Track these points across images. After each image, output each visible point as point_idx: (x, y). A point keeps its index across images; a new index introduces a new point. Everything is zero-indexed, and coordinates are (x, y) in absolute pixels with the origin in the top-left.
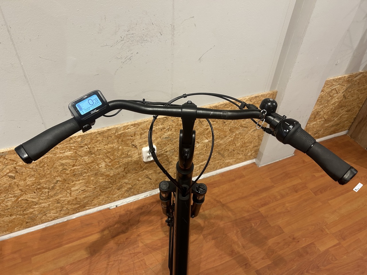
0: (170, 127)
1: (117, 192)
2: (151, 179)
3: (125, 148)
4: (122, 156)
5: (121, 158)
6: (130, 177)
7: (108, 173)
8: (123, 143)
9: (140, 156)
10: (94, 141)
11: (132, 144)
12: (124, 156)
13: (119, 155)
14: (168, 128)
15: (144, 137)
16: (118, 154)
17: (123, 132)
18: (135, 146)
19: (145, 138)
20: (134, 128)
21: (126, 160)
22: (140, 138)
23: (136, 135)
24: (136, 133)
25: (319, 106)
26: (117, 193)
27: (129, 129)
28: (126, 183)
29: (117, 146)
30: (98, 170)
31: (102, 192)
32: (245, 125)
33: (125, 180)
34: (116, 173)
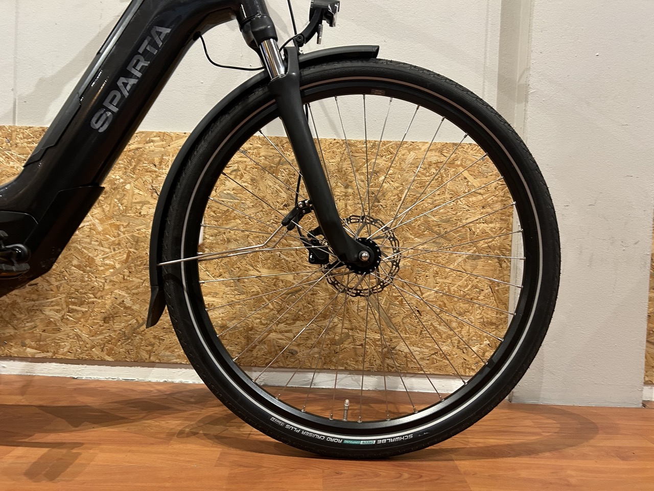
0: (238, 166)
1: (101, 326)
3: (137, 191)
4: (128, 214)
5: (125, 218)
6: (137, 287)
8: (134, 176)
11: (152, 186)
12: (132, 215)
13: (121, 208)
14: (236, 168)
16: (120, 205)
20: (162, 143)
26: (101, 333)
28: (126, 308)
29: (122, 180)
31: (69, 312)
32: (439, 225)
33: (123, 293)
34: (107, 262)
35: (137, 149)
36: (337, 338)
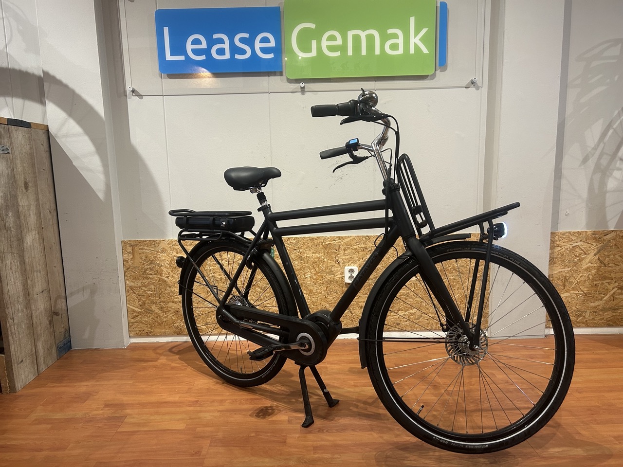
2: (352, 314)
3: (329, 261)
4: (326, 271)
5: (325, 273)
6: (332, 301)
7: (312, 288)
8: (328, 255)
9: (342, 276)
10: (305, 246)
11: (336, 259)
12: (328, 271)
13: (323, 269)
15: (347, 253)
16: (322, 267)
17: (329, 242)
18: (338, 261)
19: (348, 255)
20: (339, 240)
21: (329, 277)
22: (343, 254)
23: (340, 249)
24: (340, 247)
25: (564, 268)
27: (335, 241)
29: (323, 257)
30: (304, 281)
32: (459, 268)
33: (326, 303)
34: (318, 291)
35: (329, 244)
36: (416, 317)
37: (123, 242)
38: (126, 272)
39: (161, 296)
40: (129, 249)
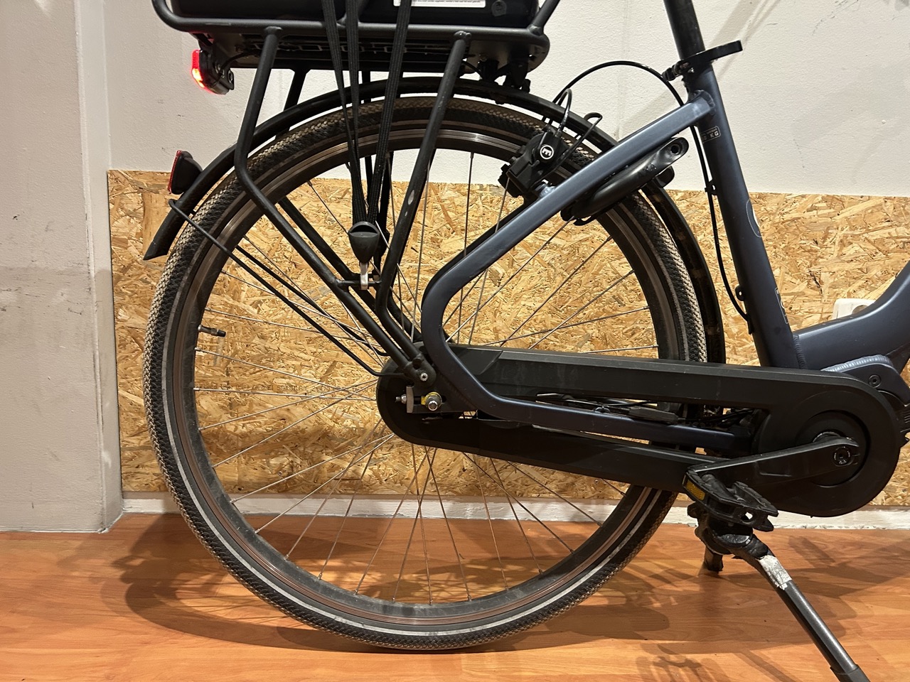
15: (850, 255)
17: (795, 215)
18: (818, 281)
19: (852, 261)
22: (835, 255)
23: (829, 240)
24: (830, 231)
27: (815, 211)
37: (112, 177)
38: (119, 278)
39: (231, 365)
40: (133, 201)
